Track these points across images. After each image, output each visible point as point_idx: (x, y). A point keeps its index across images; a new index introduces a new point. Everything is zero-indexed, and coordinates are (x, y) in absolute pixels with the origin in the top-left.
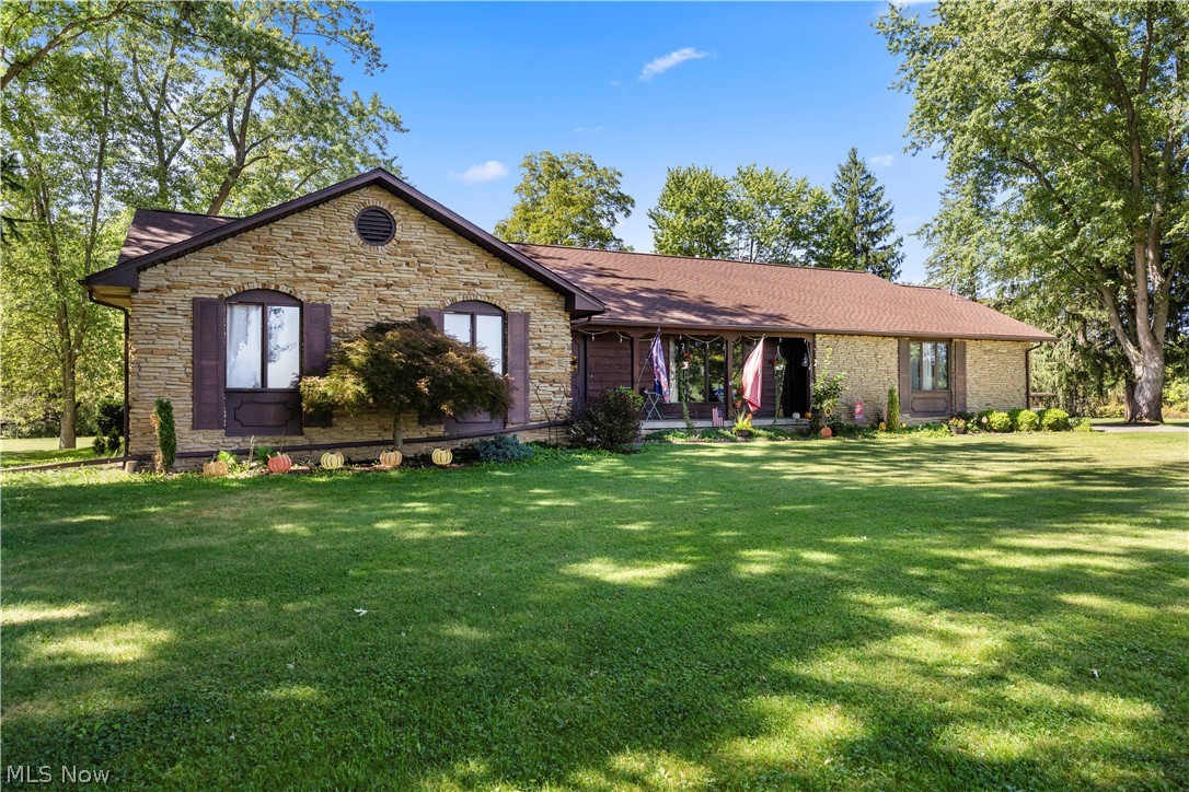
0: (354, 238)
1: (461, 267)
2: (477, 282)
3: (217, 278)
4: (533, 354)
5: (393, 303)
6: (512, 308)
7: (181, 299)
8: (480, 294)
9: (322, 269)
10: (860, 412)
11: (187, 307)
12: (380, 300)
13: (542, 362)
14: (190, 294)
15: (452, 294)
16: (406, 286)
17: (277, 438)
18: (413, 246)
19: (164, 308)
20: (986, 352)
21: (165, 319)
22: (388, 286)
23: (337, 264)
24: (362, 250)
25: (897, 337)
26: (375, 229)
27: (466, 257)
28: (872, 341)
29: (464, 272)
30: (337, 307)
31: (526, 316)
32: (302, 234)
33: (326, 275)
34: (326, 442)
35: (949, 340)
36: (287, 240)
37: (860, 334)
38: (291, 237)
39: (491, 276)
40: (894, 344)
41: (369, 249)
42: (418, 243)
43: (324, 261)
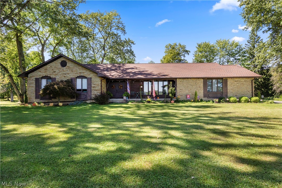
0: (60, 66)
1: (79, 70)
2: (81, 72)
3: (39, 75)
4: (93, 85)
5: (66, 77)
6: (88, 77)
7: (34, 78)
8: (82, 74)
9: (55, 72)
10: (189, 97)
11: (35, 79)
12: (64, 77)
13: (94, 87)
14: (35, 77)
15: (77, 75)
16: (68, 74)
17: (47, 100)
18: (70, 67)
19: (31, 80)
20: (236, 81)
21: (31, 82)
22: (66, 74)
23: (57, 71)
24: (61, 68)
25: (203, 78)
26: (64, 64)
27: (80, 68)
28: (194, 80)
29: (79, 71)
30: (57, 78)
31: (91, 78)
32: (51, 66)
33: (55, 73)
34: (55, 101)
35: (222, 78)
36: (49, 67)
37: (190, 78)
38: (50, 67)
39: (84, 71)
40: (202, 80)
41: (62, 68)
42: (71, 66)
43: (55, 70)
